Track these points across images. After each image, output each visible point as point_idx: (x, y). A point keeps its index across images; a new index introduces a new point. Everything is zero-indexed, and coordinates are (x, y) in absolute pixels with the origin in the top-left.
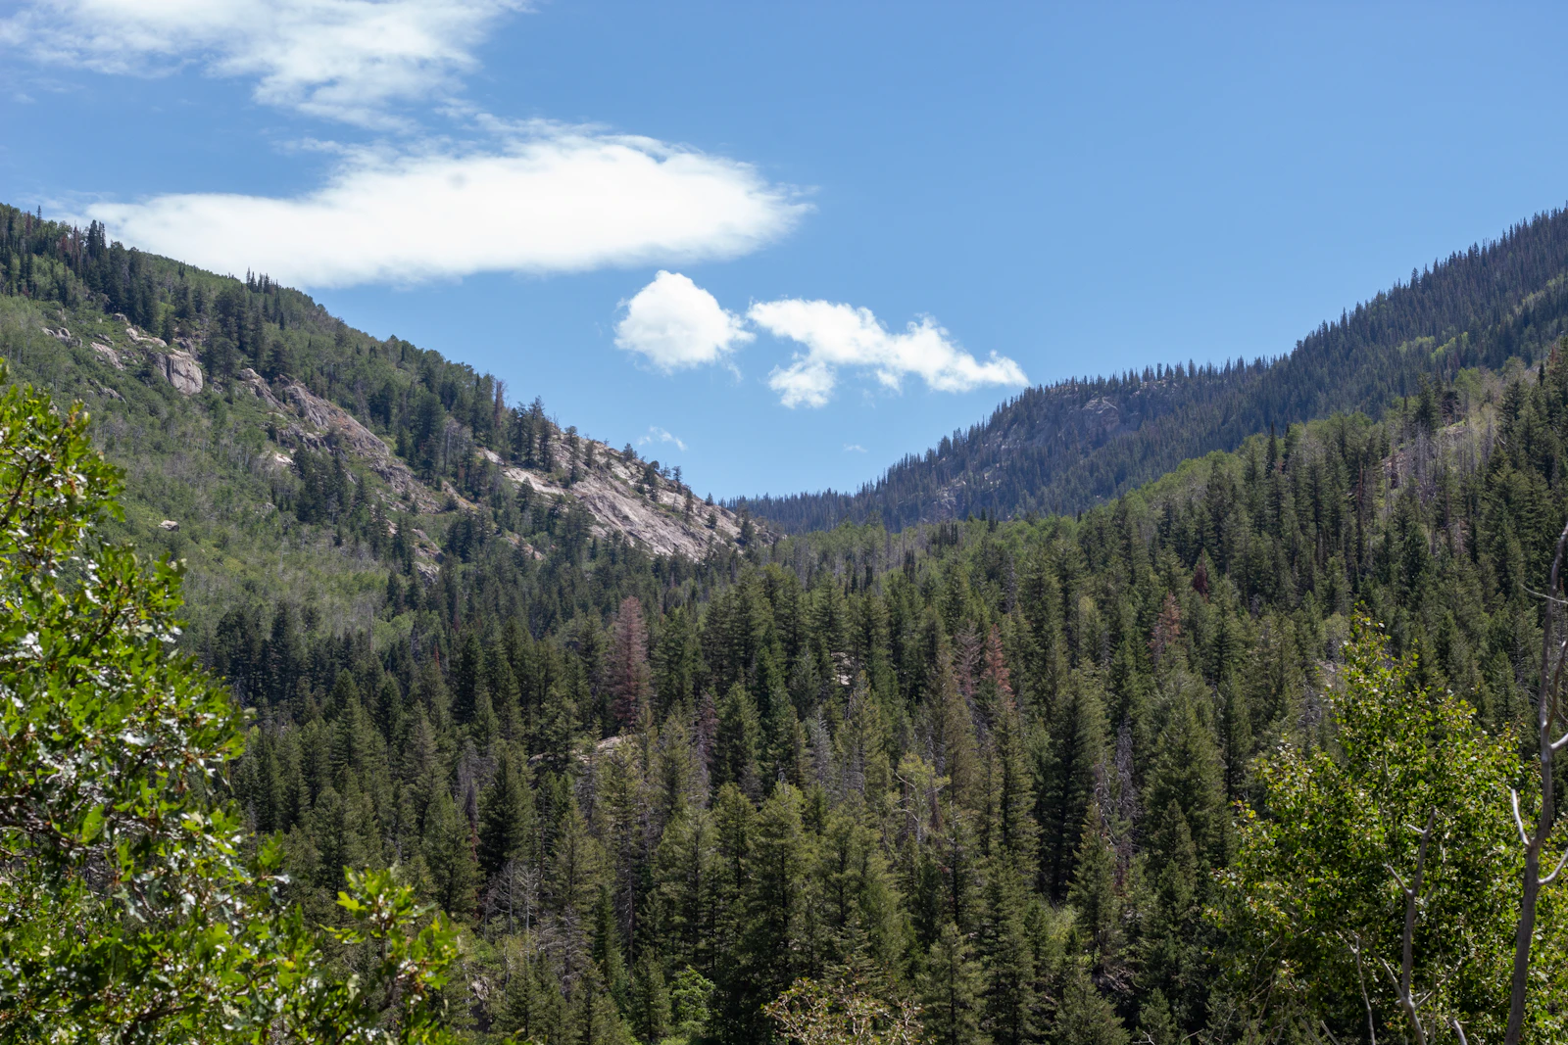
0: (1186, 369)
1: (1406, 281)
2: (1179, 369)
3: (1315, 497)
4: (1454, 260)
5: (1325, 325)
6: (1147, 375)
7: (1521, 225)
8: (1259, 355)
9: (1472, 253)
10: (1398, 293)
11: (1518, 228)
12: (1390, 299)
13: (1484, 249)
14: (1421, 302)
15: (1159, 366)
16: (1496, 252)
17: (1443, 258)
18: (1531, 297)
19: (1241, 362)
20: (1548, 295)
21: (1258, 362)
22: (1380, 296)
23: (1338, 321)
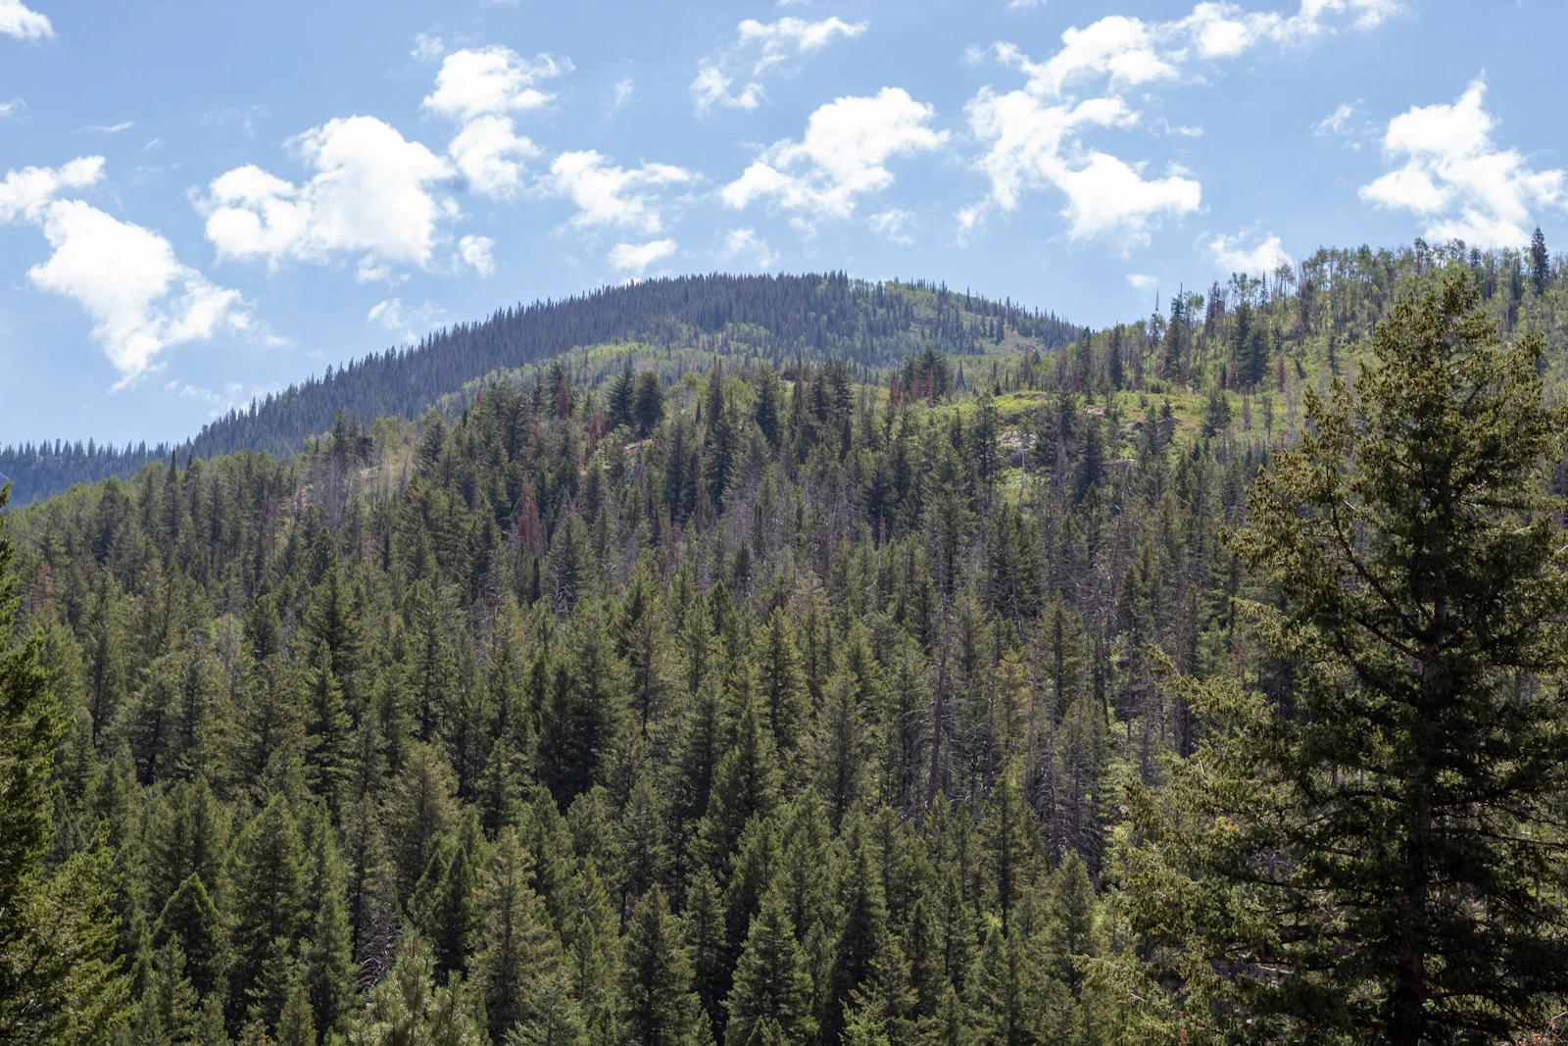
0: (86, 448)
1: (320, 376)
2: (79, 447)
3: (213, 520)
4: (370, 361)
5: (233, 413)
6: (44, 450)
7: (441, 333)
8: (163, 441)
9: (389, 356)
10: (311, 388)
11: (437, 336)
12: (303, 393)
13: (402, 353)
14: (333, 399)
15: (58, 441)
16: (413, 358)
17: (360, 357)
18: (445, 398)
19: (143, 446)
20: (463, 398)
21: (160, 447)
22: (292, 391)
23: (246, 409)
